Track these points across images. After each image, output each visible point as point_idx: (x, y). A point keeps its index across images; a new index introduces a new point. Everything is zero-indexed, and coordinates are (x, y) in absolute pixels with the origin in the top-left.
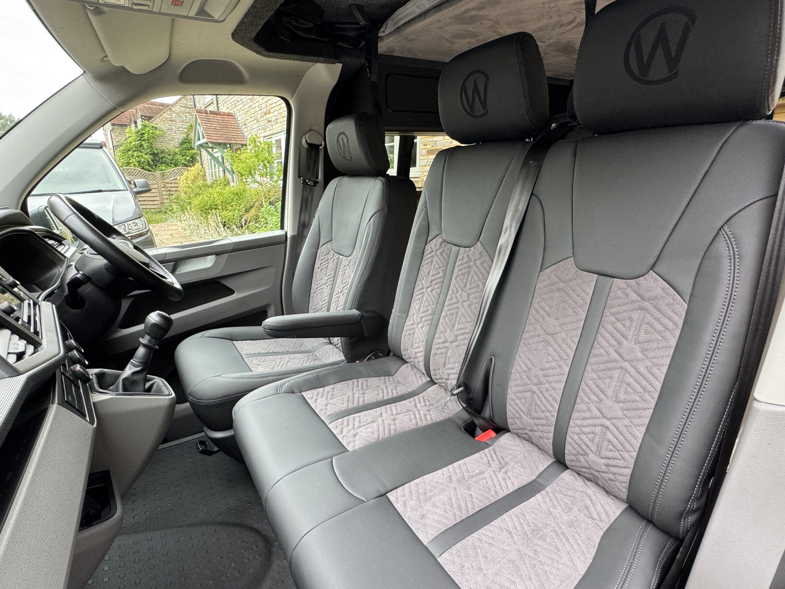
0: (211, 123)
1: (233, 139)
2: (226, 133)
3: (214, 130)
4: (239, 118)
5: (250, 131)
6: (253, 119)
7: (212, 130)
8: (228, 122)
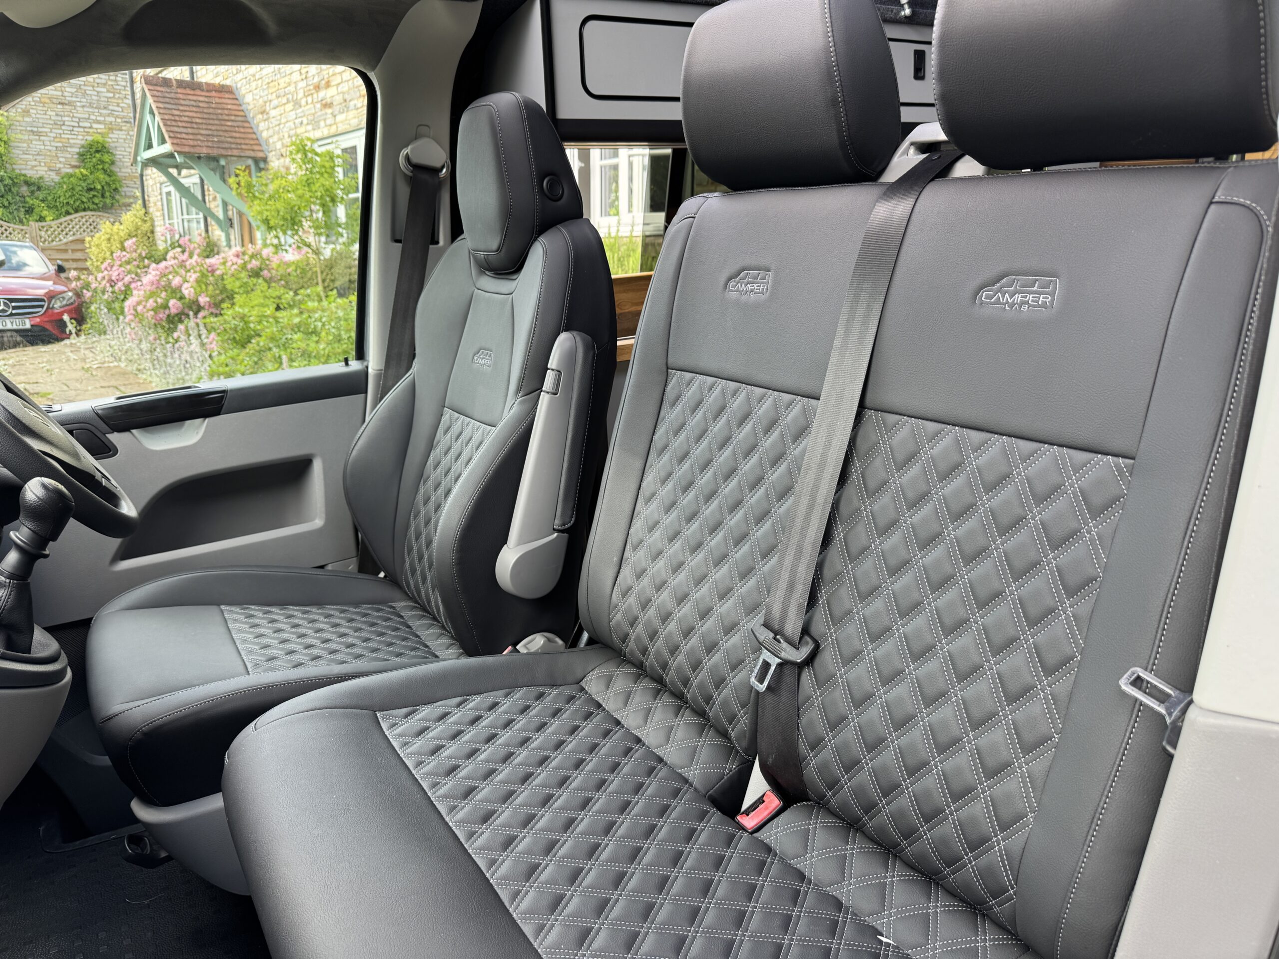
0: (181, 108)
1: (233, 146)
2: (215, 133)
3: (188, 125)
4: (249, 99)
5: (277, 128)
6: (284, 100)
7: (184, 124)
8: (220, 106)
